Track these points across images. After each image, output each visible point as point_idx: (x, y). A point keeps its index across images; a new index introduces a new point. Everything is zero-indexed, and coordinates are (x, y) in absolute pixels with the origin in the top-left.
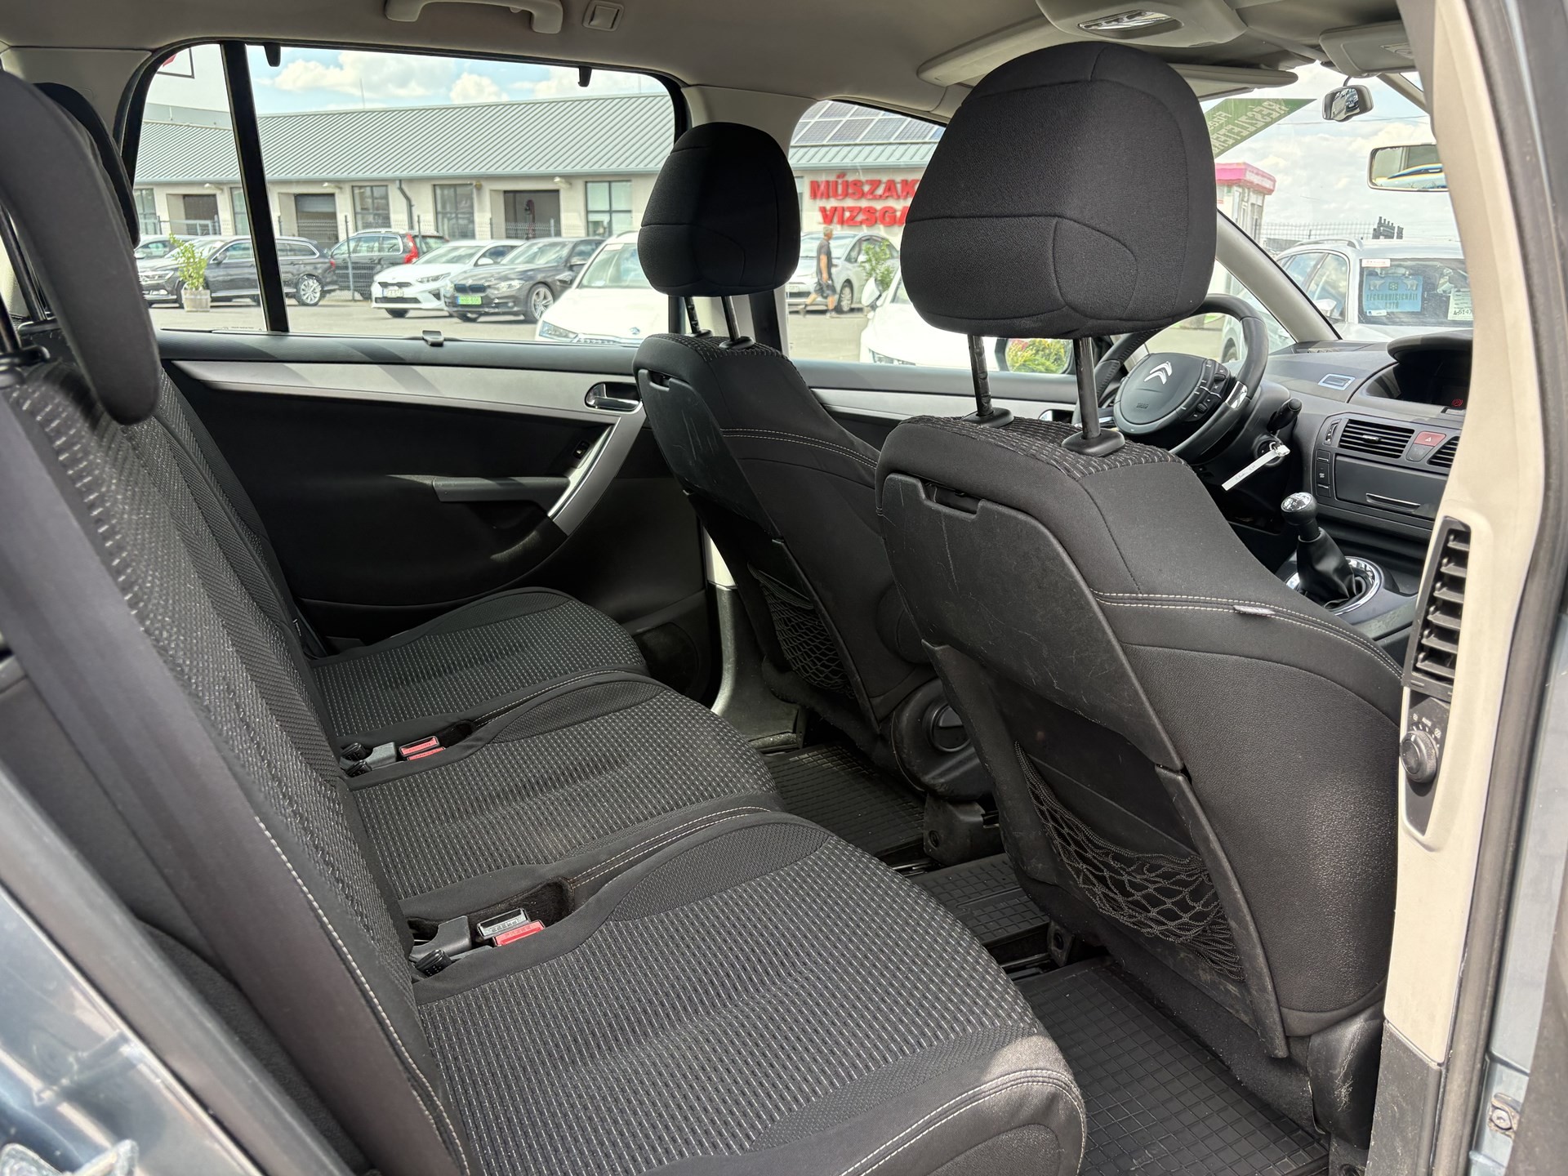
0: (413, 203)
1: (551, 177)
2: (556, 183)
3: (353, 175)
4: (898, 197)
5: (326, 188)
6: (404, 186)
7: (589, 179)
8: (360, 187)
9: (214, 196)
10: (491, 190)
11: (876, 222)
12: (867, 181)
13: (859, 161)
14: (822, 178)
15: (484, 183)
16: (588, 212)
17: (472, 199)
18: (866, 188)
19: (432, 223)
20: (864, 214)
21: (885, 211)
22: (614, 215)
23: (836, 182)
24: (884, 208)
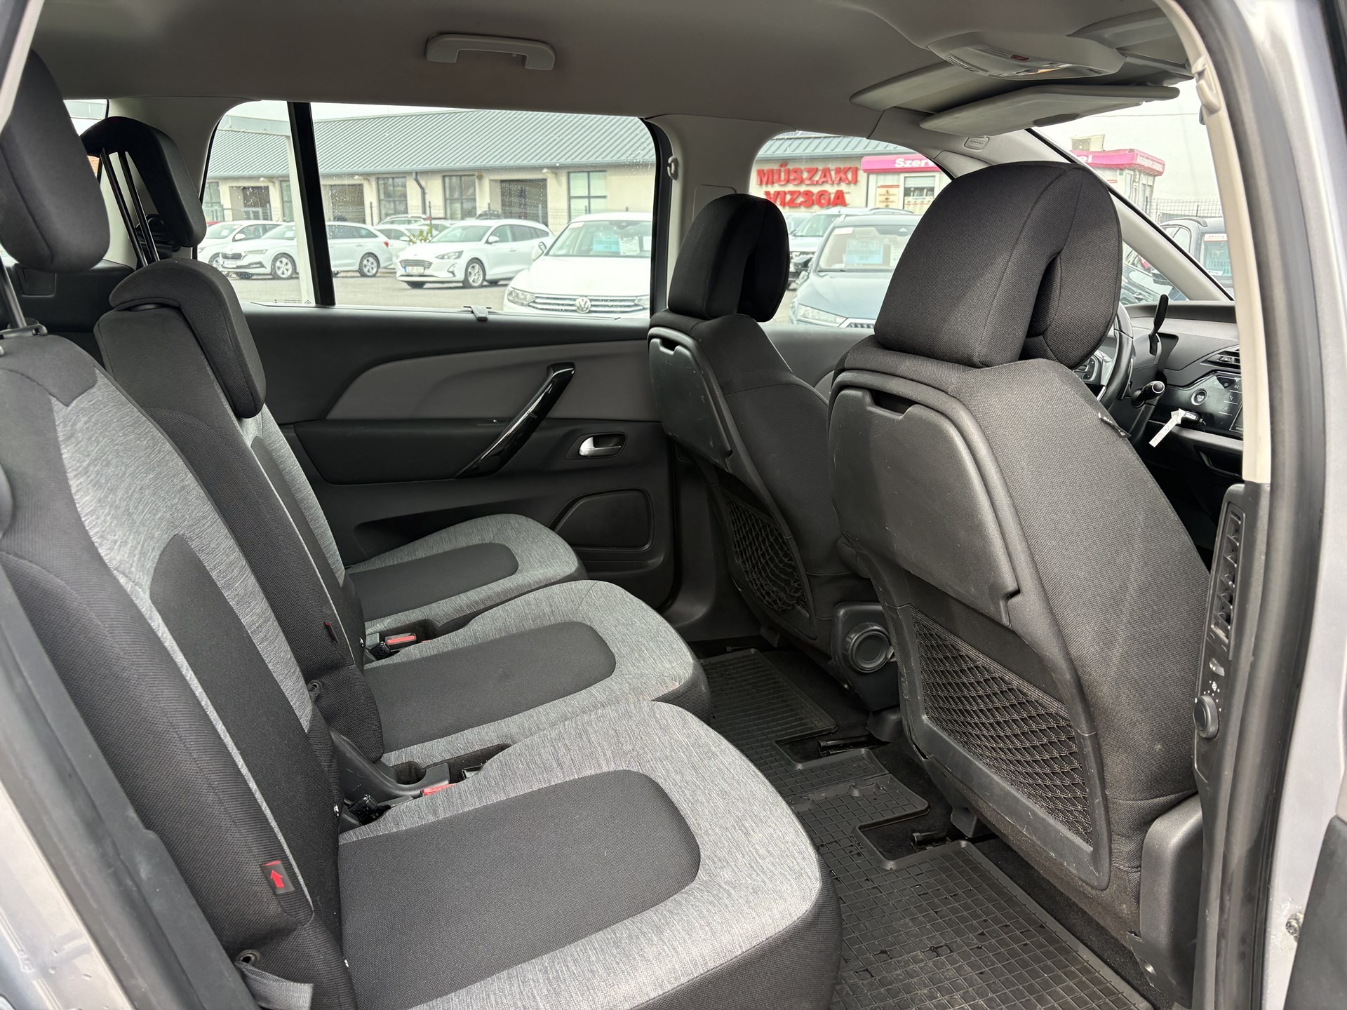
0: (427, 191)
1: (539, 168)
2: (543, 174)
3: (379, 169)
4: (833, 183)
5: (357, 180)
6: (419, 178)
7: (571, 170)
8: (384, 179)
9: (267, 188)
10: (490, 180)
11: (813, 204)
12: (805, 169)
13: (799, 152)
14: (766, 167)
15: (484, 174)
16: (570, 198)
17: (475, 187)
18: (805, 175)
19: (442, 208)
20: (802, 197)
21: (822, 194)
22: (592, 200)
23: (780, 170)
24: (819, 192)
